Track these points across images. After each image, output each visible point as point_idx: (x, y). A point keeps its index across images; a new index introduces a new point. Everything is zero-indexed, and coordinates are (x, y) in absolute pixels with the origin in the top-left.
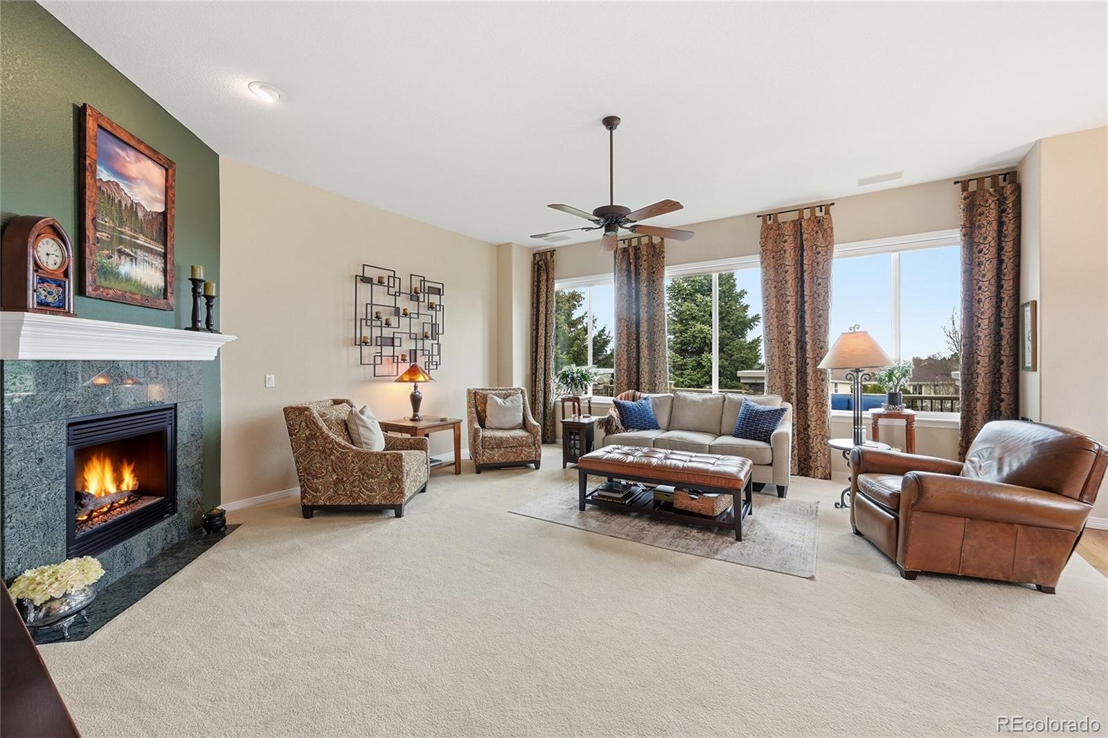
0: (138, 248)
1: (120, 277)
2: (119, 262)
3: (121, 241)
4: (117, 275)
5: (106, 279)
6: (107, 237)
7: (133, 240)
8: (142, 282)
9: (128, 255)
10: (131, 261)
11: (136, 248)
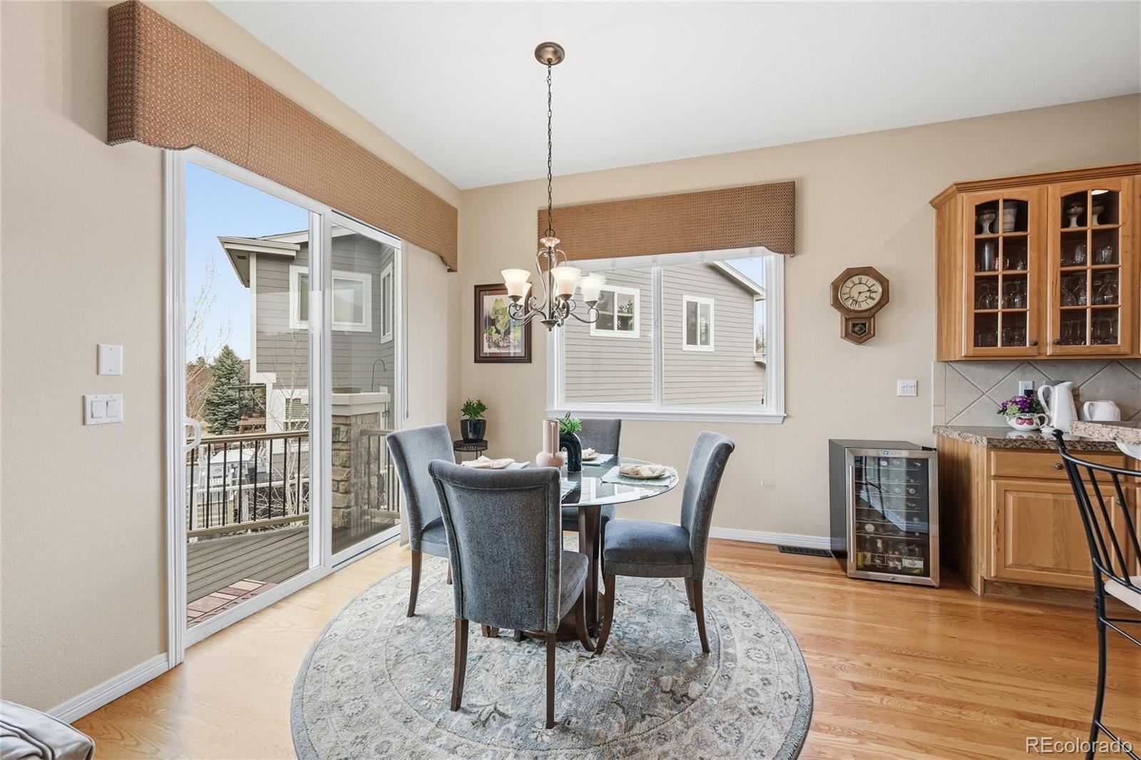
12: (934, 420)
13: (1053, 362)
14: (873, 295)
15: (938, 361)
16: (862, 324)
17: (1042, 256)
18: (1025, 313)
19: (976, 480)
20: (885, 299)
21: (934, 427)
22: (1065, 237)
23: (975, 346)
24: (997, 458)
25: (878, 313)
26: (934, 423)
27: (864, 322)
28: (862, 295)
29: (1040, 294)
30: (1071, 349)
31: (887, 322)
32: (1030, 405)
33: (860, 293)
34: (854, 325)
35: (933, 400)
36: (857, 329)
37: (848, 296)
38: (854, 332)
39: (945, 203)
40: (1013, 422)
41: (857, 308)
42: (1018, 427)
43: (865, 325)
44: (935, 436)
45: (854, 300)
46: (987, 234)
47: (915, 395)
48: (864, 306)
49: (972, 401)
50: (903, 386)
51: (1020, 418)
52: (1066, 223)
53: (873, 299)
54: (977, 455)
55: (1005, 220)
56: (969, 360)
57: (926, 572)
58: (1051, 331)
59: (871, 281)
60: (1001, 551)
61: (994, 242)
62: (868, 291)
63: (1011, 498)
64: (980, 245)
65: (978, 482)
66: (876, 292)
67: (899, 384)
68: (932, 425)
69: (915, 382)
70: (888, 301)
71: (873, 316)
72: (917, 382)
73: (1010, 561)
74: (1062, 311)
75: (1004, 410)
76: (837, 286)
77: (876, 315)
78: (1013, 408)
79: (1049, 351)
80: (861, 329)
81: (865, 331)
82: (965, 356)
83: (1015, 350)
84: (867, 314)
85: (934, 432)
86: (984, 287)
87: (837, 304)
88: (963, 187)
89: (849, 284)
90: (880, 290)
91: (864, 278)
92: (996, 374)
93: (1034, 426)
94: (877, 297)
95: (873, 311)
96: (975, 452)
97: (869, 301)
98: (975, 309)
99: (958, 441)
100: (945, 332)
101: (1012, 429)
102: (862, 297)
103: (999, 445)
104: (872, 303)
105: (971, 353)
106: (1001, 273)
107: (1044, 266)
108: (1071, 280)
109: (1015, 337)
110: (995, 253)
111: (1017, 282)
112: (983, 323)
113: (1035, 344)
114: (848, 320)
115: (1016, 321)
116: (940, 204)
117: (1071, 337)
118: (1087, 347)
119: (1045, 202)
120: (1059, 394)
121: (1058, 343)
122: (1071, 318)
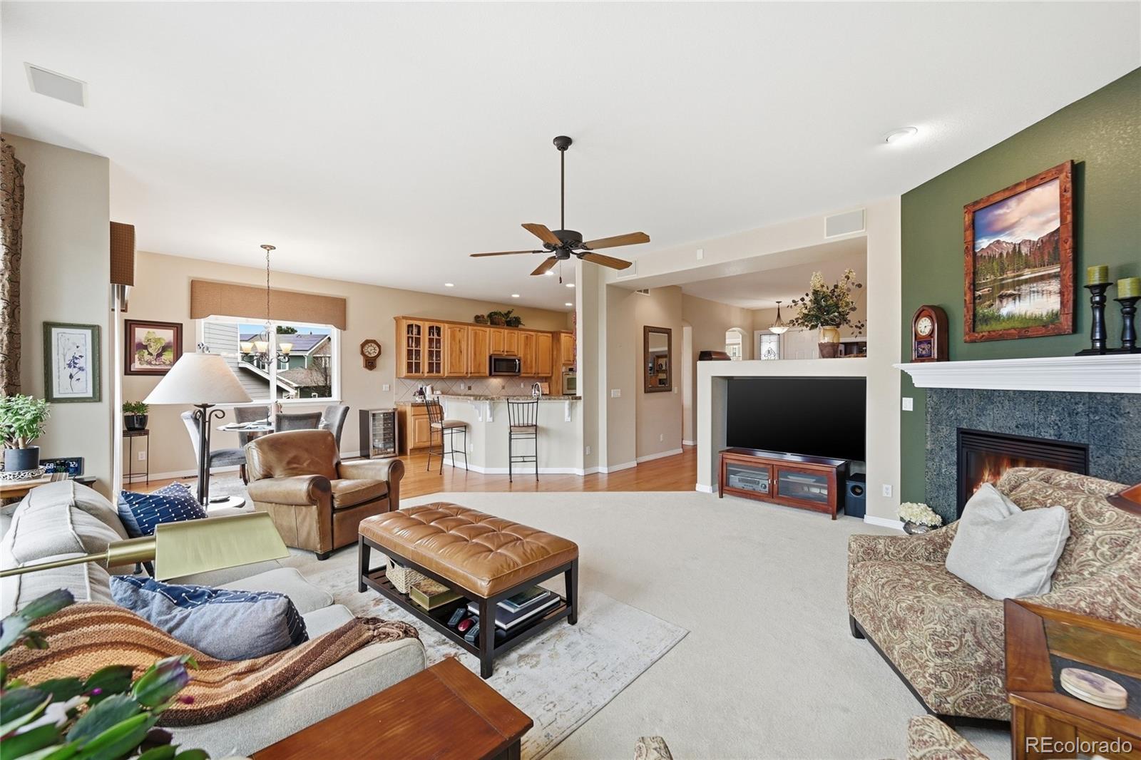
0: (1022, 284)
1: (1002, 318)
2: (1000, 306)
3: (1002, 287)
4: (998, 318)
5: (987, 325)
6: (989, 291)
7: (1016, 279)
8: (1028, 314)
9: (1010, 295)
10: (1014, 299)
11: (1019, 286)
13: (428, 378)
14: (376, 351)
15: (397, 378)
16: (372, 362)
17: (424, 345)
18: (420, 362)
19: (408, 417)
20: (379, 353)
21: (395, 402)
22: (429, 339)
23: (408, 373)
24: (413, 410)
25: (377, 359)
26: (394, 400)
28: (371, 351)
29: (424, 356)
30: (431, 374)
31: (380, 362)
32: (421, 393)
34: (369, 363)
35: (394, 393)
37: (366, 350)
38: (369, 365)
39: (399, 321)
40: (417, 399)
41: (370, 355)
42: (419, 400)
45: (368, 352)
46: (410, 335)
47: (389, 390)
48: (373, 355)
49: (406, 392)
50: (385, 387)
51: (419, 397)
52: (430, 335)
53: (376, 353)
54: (408, 409)
55: (415, 331)
56: (406, 378)
57: (394, 452)
58: (426, 369)
59: (375, 346)
60: (414, 439)
61: (412, 338)
62: (374, 349)
63: (417, 421)
64: (408, 338)
67: (384, 386)
70: (381, 354)
71: (375, 359)
72: (390, 385)
73: (417, 441)
74: (429, 362)
75: (415, 395)
76: (363, 346)
78: (417, 393)
79: (426, 375)
80: (372, 364)
82: (404, 376)
83: (417, 374)
84: (373, 359)
85: (395, 404)
86: (410, 352)
87: (363, 353)
88: (404, 318)
89: (367, 346)
90: (378, 349)
91: (373, 344)
92: (413, 382)
93: (423, 399)
95: (376, 357)
97: (374, 353)
98: (408, 360)
99: (402, 406)
100: (398, 367)
103: (414, 405)
105: (406, 375)
106: (414, 348)
107: (425, 348)
108: (431, 353)
109: (417, 370)
110: (412, 342)
111: (418, 352)
112: (409, 365)
113: (422, 373)
114: (366, 360)
115: (418, 365)
116: (397, 320)
117: (431, 371)
118: (435, 374)
119: (425, 327)
120: (429, 389)
121: (428, 373)
122: (431, 365)
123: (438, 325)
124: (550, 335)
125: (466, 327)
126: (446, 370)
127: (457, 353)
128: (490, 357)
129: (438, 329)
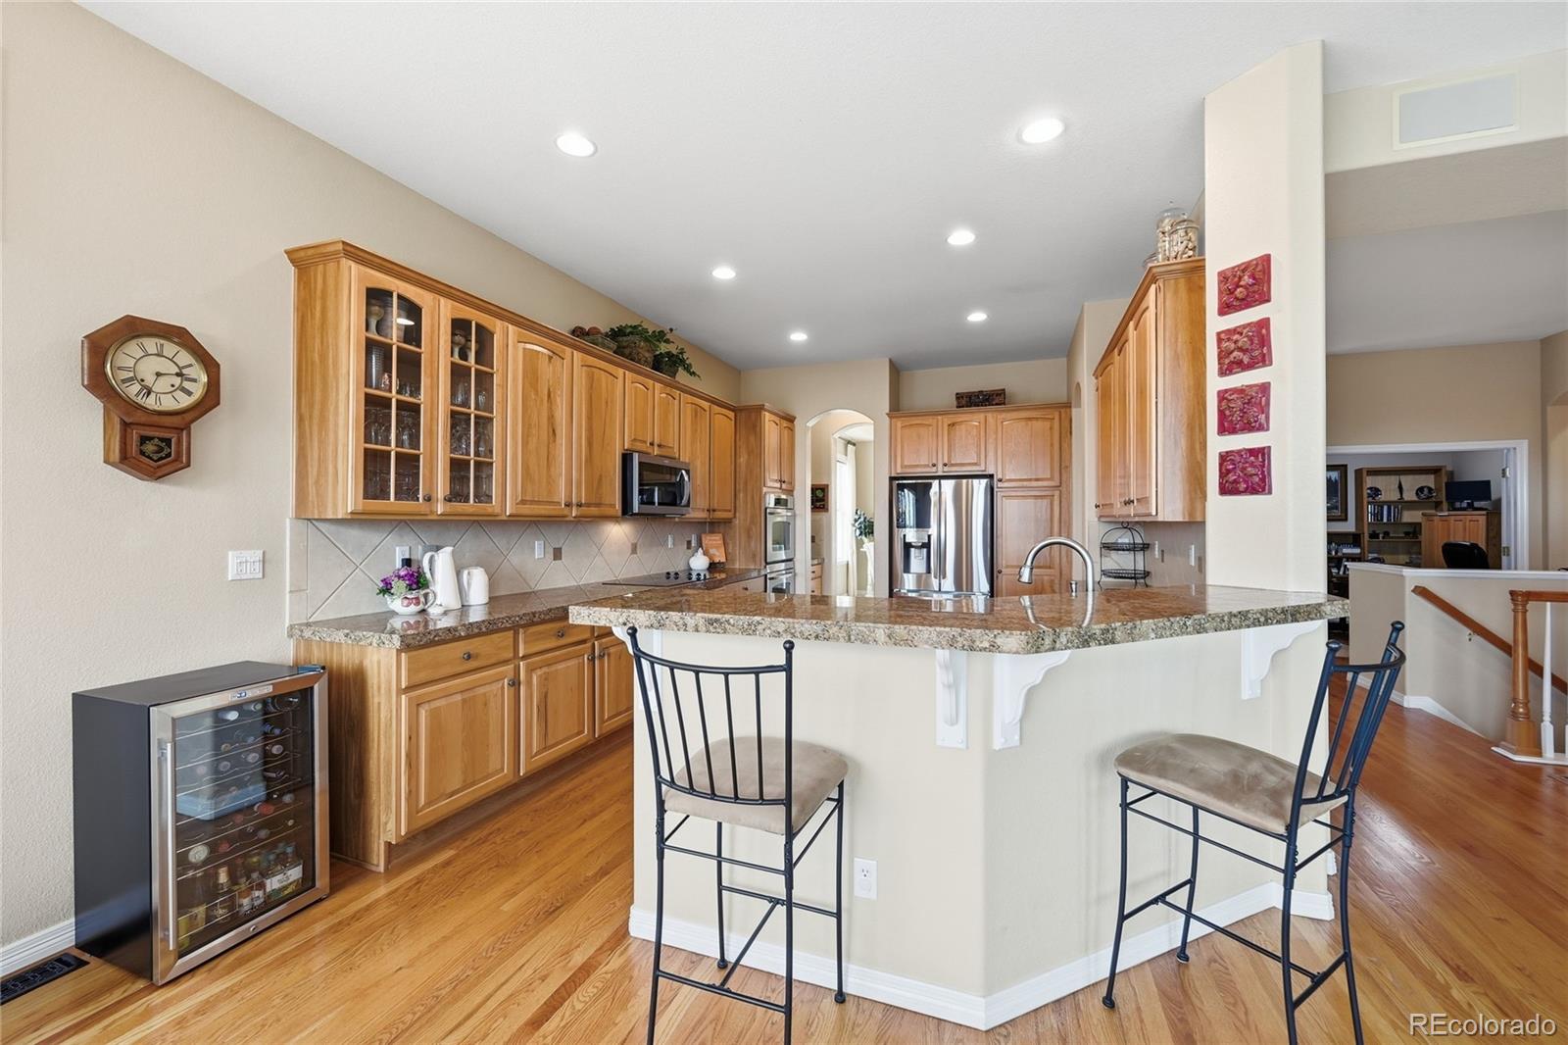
12: (291, 616)
13: (444, 523)
14: (187, 385)
15: (298, 518)
16: (162, 440)
17: (435, 386)
18: (417, 458)
19: (376, 700)
20: (211, 398)
21: (292, 627)
22: (453, 367)
23: (364, 498)
24: (410, 662)
25: (195, 423)
26: (290, 620)
27: (167, 435)
28: (163, 380)
29: (432, 434)
30: (459, 507)
31: (210, 439)
32: (416, 580)
33: (158, 374)
34: (144, 440)
35: (288, 584)
36: (150, 448)
37: (131, 374)
38: (142, 453)
39: (316, 264)
41: (150, 403)
43: (168, 442)
44: (292, 643)
45: (145, 387)
46: (378, 336)
47: (261, 576)
48: (168, 404)
49: (342, 579)
50: (239, 563)
51: (406, 598)
52: (454, 353)
53: (189, 393)
54: (379, 662)
55: (396, 321)
56: (357, 520)
58: (440, 486)
59: (185, 358)
60: (413, 793)
61: (387, 350)
62: (177, 375)
63: (423, 715)
64: (370, 344)
65: (379, 703)
66: (195, 381)
67: (232, 558)
68: (287, 625)
69: (259, 554)
70: (219, 404)
71: (187, 427)
72: (264, 553)
73: (422, 801)
74: (452, 459)
75: (386, 589)
76: (102, 347)
77: (192, 426)
78: (400, 586)
79: (440, 509)
80: (161, 450)
81: (169, 455)
82: (351, 513)
83: (407, 505)
84: (176, 421)
85: (291, 636)
86: (374, 408)
87: (98, 382)
88: (352, 253)
89: (134, 351)
90: (204, 379)
91: (170, 349)
92: (372, 537)
93: (421, 607)
94: (198, 391)
95: (188, 417)
96: (375, 658)
97: (179, 394)
98: (366, 442)
99: (340, 644)
100: (313, 472)
101: (393, 613)
102: (162, 385)
104: (185, 401)
105: (360, 508)
106: (394, 396)
107: (436, 397)
108: (458, 420)
109: (408, 491)
110: (387, 368)
111: (410, 411)
112: (374, 464)
113: (428, 499)
114: (126, 426)
115: (409, 464)
116: (306, 262)
117: (457, 495)
118: (471, 506)
119: (438, 316)
120: (444, 560)
121: (448, 500)
122: (458, 468)
123: (486, 320)
124: (731, 414)
125: (568, 350)
126: (506, 493)
127: (542, 432)
128: (626, 458)
129: (485, 336)
